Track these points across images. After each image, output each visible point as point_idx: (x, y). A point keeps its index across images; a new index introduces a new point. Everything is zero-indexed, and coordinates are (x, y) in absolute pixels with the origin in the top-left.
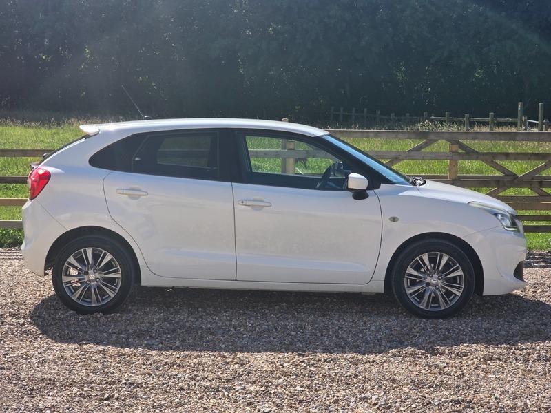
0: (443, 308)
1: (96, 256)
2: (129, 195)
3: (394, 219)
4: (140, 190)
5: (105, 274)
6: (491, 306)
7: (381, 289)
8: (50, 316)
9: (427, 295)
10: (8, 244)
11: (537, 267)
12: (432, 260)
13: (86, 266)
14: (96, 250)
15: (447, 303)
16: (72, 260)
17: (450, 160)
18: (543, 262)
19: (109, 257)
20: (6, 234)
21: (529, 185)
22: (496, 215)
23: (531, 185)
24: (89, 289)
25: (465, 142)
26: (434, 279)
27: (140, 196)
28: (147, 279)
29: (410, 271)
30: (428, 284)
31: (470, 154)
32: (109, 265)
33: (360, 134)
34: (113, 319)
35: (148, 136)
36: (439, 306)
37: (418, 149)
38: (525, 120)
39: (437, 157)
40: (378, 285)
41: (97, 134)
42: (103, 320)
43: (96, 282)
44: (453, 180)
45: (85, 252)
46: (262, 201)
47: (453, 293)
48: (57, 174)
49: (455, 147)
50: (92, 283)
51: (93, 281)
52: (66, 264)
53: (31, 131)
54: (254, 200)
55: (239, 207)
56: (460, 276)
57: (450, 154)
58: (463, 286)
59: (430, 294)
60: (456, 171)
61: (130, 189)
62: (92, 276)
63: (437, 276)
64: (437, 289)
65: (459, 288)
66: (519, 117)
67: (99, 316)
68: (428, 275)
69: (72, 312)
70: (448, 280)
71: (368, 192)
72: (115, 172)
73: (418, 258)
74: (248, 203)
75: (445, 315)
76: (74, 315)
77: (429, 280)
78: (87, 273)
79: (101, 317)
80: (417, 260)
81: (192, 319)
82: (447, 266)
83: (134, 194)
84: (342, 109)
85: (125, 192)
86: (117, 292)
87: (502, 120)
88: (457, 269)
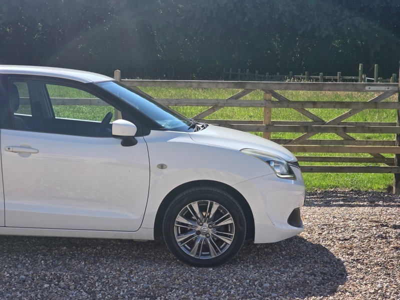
0: (213, 257)
3: (162, 166)
6: (270, 251)
7: (151, 237)
9: (198, 243)
11: (335, 205)
12: (202, 209)
15: (217, 252)
17: (265, 107)
18: (343, 200)
21: (335, 130)
22: (269, 162)
23: (336, 130)
25: (278, 92)
26: (205, 227)
29: (180, 219)
30: (199, 233)
31: (283, 102)
33: (184, 84)
36: (210, 255)
37: (237, 97)
38: (365, 78)
39: (253, 104)
40: (147, 233)
44: (267, 125)
46: (30, 148)
47: (223, 242)
49: (269, 96)
54: (21, 147)
56: (231, 224)
57: (263, 102)
58: (233, 235)
59: (201, 241)
60: (270, 118)
63: (207, 225)
64: (208, 237)
65: (230, 237)
66: (360, 76)
68: (199, 224)
70: (219, 229)
71: (137, 138)
73: (187, 206)
74: (15, 149)
75: (214, 263)
77: (199, 228)
80: (187, 208)
82: (218, 214)
84: (231, 69)
87: (348, 77)
88: (228, 217)
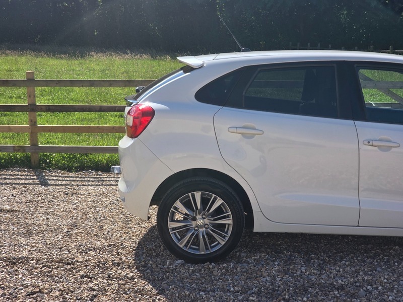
1: (205, 201)
2: (243, 134)
4: (254, 129)
5: (215, 220)
8: (157, 266)
10: (76, 168)
13: (193, 211)
14: (205, 194)
16: (178, 204)
19: (219, 202)
20: (73, 158)
24: (197, 236)
27: (255, 134)
28: (260, 225)
32: (219, 210)
34: (227, 270)
35: (259, 69)
41: (201, 67)
42: (216, 272)
43: (204, 229)
45: (193, 196)
48: (161, 111)
50: (201, 230)
51: (201, 227)
52: (172, 209)
53: (64, 62)
55: (364, 147)
61: (244, 127)
62: (200, 222)
67: (211, 266)
69: (180, 261)
72: (224, 108)
76: (183, 265)
78: (194, 219)
79: (214, 267)
81: (315, 272)
83: (248, 134)
85: (239, 130)
86: (227, 239)
